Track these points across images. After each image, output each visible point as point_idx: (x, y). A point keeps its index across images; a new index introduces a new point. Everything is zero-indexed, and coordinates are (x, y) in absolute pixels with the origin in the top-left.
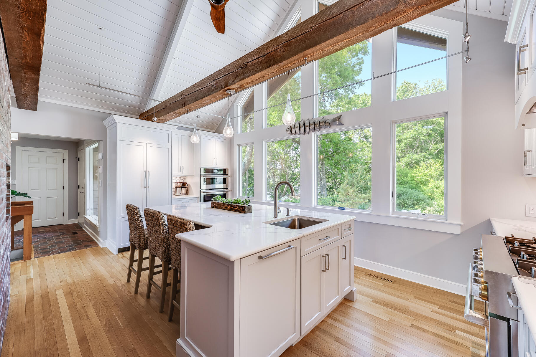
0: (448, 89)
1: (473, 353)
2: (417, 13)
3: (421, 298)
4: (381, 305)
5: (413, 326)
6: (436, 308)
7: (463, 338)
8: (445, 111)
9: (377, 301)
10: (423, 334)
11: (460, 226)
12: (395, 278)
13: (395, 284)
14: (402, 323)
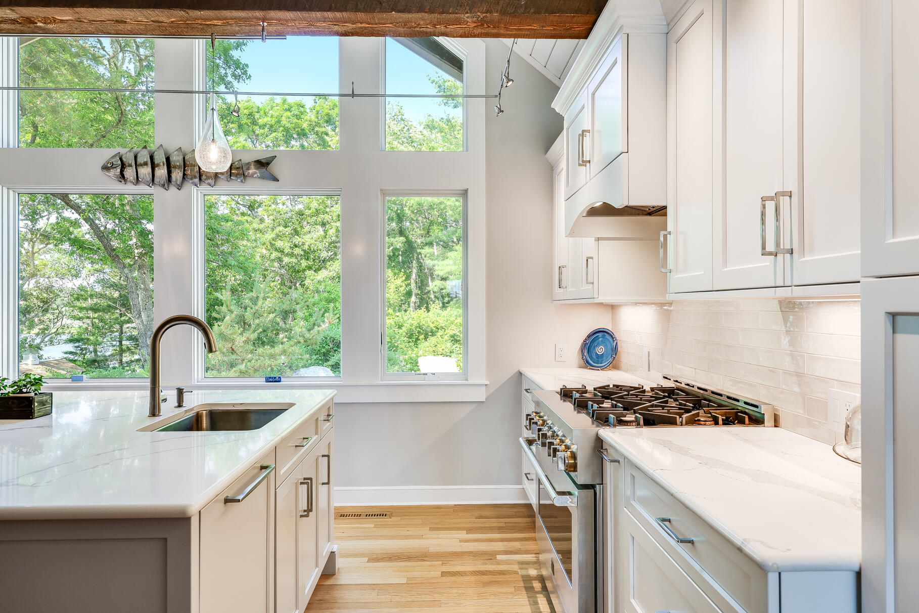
0: (467, 150)
1: (523, 576)
2: (479, 31)
3: (439, 526)
4: (384, 561)
5: (444, 574)
6: (463, 535)
7: (507, 562)
8: (465, 188)
9: (375, 558)
10: (460, 579)
11: (484, 387)
12: (388, 508)
13: (393, 519)
14: (427, 576)
